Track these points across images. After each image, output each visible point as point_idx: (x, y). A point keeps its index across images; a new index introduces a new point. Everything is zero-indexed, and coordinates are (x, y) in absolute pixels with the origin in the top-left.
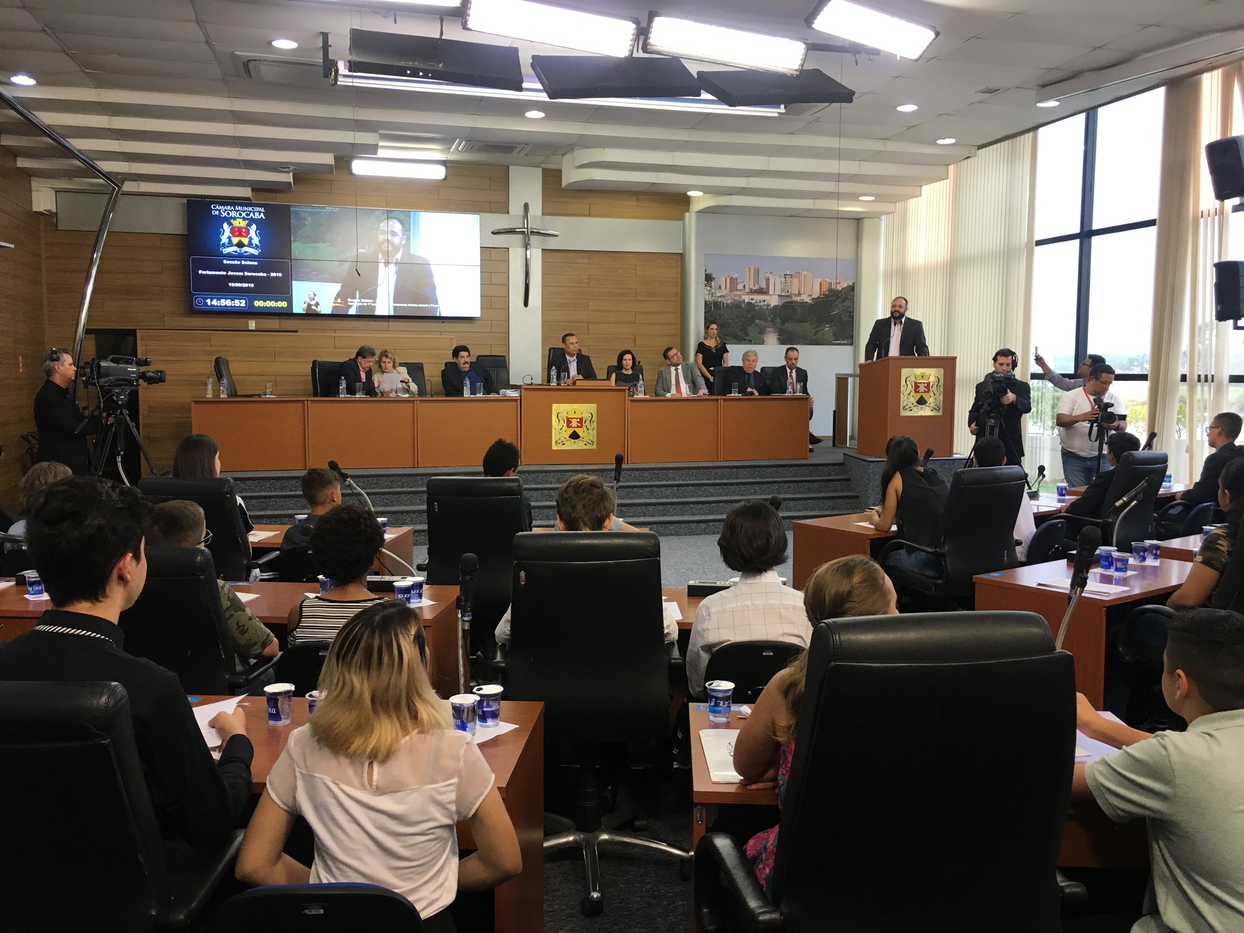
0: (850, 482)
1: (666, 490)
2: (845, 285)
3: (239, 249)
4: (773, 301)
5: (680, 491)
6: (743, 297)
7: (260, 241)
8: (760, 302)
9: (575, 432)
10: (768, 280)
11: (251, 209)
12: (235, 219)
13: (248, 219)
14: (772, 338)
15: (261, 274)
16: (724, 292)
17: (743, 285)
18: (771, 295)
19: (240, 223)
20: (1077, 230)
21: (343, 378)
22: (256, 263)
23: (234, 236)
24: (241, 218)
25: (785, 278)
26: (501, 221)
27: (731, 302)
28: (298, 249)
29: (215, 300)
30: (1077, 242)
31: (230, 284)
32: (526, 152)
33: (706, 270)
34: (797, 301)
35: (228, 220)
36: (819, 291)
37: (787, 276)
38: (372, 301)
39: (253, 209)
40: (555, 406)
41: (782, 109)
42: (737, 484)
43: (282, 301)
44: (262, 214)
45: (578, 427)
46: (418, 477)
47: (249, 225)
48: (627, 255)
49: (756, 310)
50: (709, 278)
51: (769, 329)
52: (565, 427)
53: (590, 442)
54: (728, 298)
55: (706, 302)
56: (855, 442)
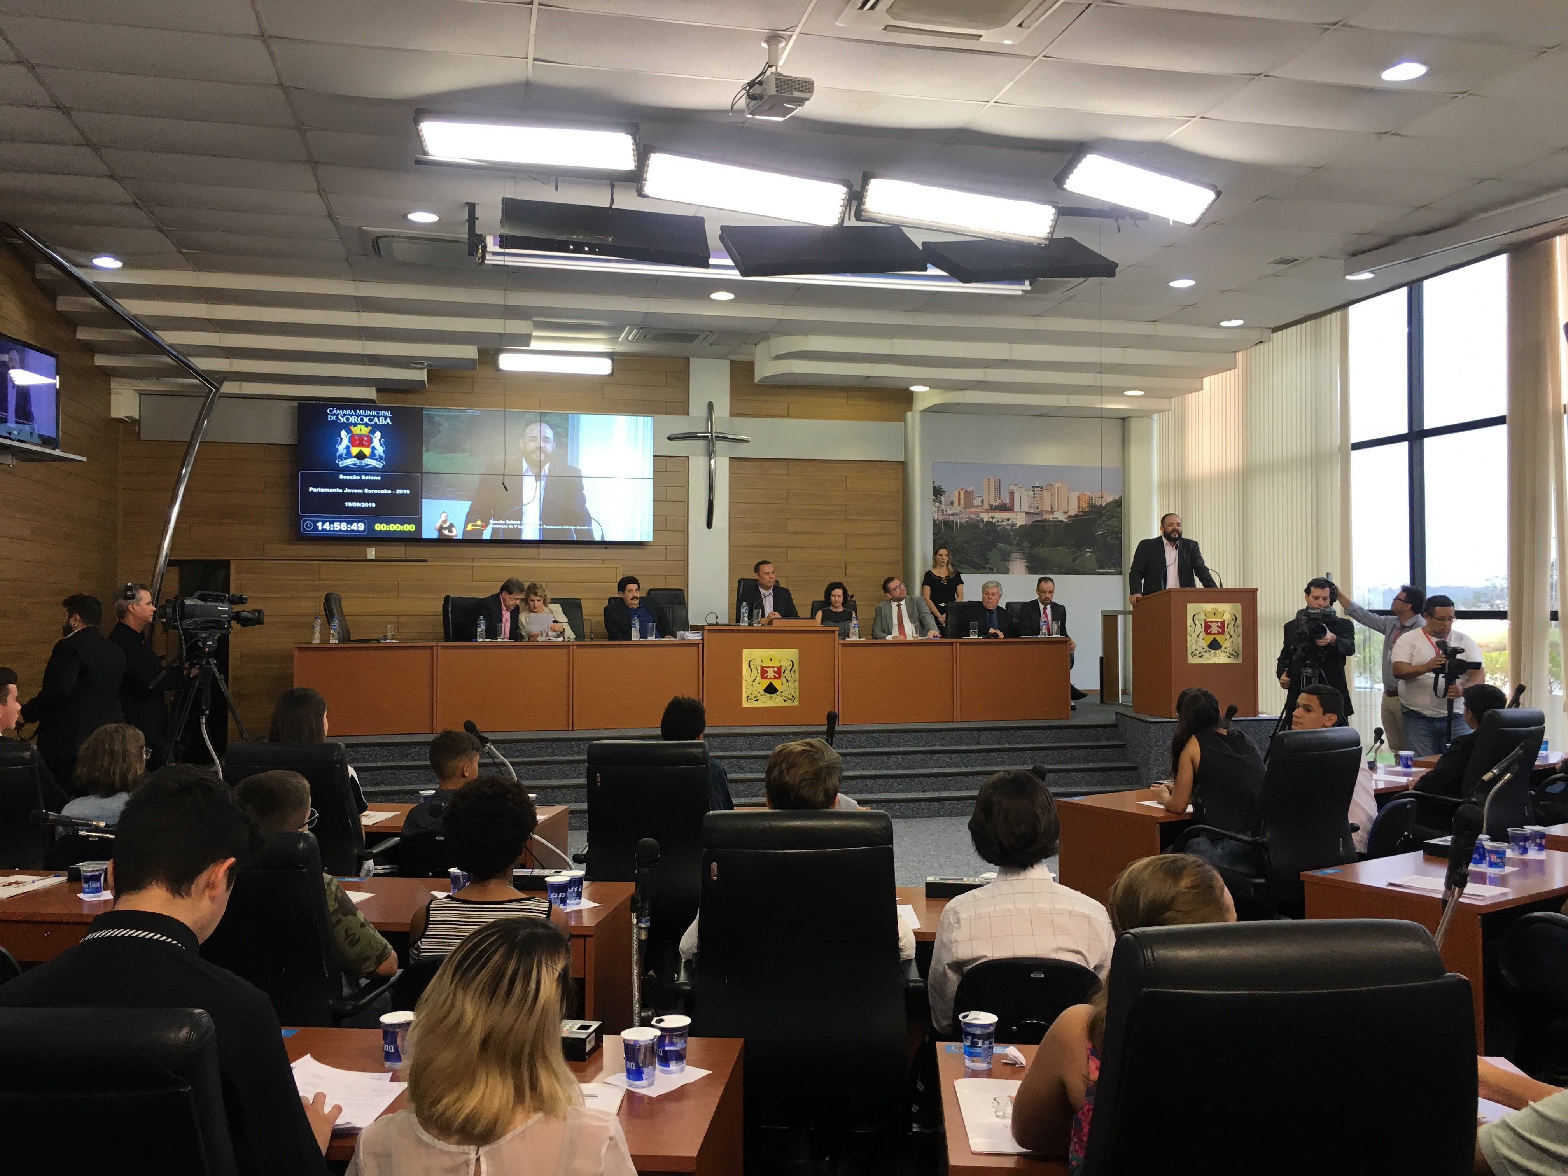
0: (1125, 749)
1: (888, 759)
2: (1109, 499)
3: (359, 461)
4: (1019, 519)
5: (906, 761)
6: (982, 515)
7: (384, 451)
8: (1003, 521)
9: (771, 685)
10: (1012, 494)
11: (374, 413)
12: (355, 425)
13: (371, 425)
14: (1018, 566)
15: (385, 492)
16: (956, 509)
17: (980, 499)
18: (1016, 512)
19: (361, 430)
20: (1404, 430)
21: (482, 617)
22: (379, 478)
23: (354, 446)
24: (362, 424)
25: (1034, 491)
26: (680, 424)
27: (967, 522)
28: (430, 460)
29: (328, 524)
30: (1405, 445)
31: (346, 504)
32: (710, 342)
33: (934, 482)
34: (1050, 520)
35: (347, 426)
36: (1076, 507)
37: (1036, 489)
38: (519, 522)
39: (378, 413)
40: (746, 652)
41: (1027, 286)
42: (979, 751)
43: (409, 524)
44: (388, 419)
45: (775, 678)
46: (573, 743)
47: (372, 432)
48: (836, 465)
49: (997, 531)
50: (938, 492)
51: (1014, 555)
52: (759, 679)
53: (791, 697)
54: (963, 515)
55: (934, 521)
56: (1130, 699)
